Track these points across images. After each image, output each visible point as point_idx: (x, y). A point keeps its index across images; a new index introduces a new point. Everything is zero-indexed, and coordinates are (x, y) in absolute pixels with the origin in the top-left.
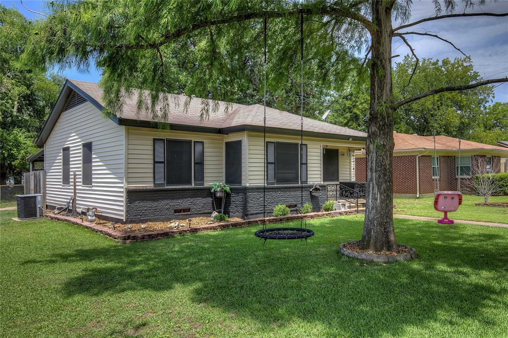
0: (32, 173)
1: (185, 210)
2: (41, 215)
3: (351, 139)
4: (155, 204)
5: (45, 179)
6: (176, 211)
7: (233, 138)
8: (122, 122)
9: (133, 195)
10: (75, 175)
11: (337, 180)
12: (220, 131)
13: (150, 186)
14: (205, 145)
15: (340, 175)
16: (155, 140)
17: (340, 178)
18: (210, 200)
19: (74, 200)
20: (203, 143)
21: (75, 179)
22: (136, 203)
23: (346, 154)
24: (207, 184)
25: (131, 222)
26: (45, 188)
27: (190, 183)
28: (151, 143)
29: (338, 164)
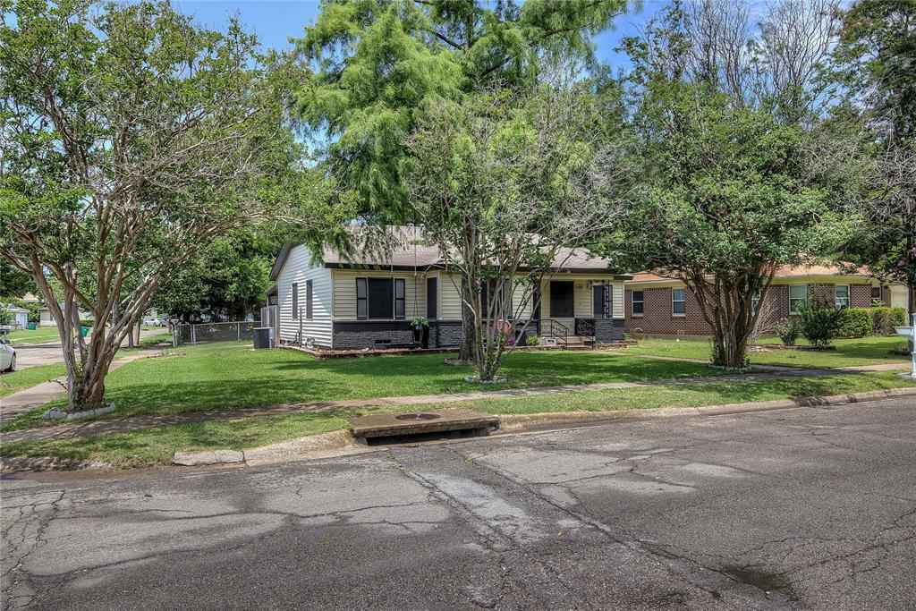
0: (268, 307)
1: (385, 342)
2: (273, 347)
3: (569, 272)
4: (357, 335)
5: (279, 314)
6: (377, 342)
7: (432, 275)
8: (328, 265)
9: (339, 327)
10: (301, 310)
11: (573, 316)
12: (420, 269)
13: (354, 319)
14: (407, 282)
15: (575, 311)
16: (357, 279)
17: (575, 314)
18: (410, 333)
19: (300, 333)
20: (404, 280)
21: (301, 313)
22: (341, 333)
23: (584, 286)
24: (408, 319)
25: (337, 349)
26: (279, 323)
27: (391, 317)
28: (355, 281)
29: (572, 298)
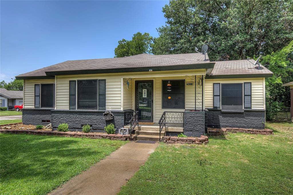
3: (151, 70)
4: (33, 116)
11: (183, 107)
13: (33, 107)
15: (186, 103)
17: (186, 106)
22: (26, 115)
29: (184, 94)
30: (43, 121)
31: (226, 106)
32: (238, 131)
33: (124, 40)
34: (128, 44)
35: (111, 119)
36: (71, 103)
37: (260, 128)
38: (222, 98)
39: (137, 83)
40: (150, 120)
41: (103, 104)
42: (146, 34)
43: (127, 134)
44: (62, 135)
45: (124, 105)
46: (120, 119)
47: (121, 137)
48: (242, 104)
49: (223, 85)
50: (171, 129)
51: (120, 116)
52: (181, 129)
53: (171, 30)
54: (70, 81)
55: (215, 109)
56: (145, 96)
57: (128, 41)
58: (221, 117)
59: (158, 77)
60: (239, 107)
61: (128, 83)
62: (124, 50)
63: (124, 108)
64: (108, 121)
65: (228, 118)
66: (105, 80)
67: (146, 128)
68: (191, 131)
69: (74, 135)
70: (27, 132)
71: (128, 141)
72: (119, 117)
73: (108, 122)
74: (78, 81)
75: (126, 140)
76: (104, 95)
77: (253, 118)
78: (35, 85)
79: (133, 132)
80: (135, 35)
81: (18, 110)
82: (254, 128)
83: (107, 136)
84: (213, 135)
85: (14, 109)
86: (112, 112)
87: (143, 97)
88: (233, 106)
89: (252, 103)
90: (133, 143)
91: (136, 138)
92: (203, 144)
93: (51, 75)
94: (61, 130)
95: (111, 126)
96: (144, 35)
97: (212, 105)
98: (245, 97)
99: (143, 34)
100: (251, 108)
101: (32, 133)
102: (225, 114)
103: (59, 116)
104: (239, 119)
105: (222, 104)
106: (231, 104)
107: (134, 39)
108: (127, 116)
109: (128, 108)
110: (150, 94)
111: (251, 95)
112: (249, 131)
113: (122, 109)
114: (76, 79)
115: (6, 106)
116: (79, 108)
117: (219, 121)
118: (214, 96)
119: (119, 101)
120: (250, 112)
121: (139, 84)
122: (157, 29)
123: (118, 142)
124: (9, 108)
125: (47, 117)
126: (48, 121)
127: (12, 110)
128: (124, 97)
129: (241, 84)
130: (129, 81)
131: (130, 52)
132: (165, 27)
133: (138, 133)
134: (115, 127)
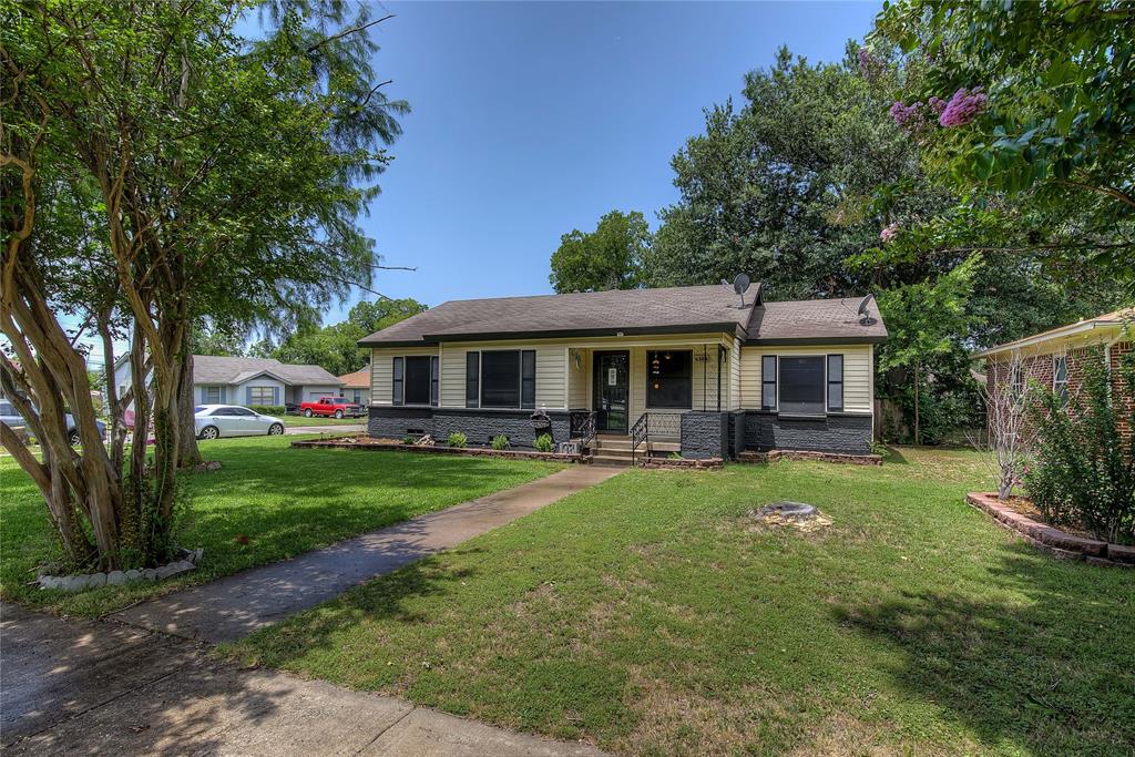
1: (418, 432)
4: (390, 422)
13: (389, 403)
17: (693, 404)
22: (375, 419)
28: (392, 361)
29: (689, 378)
30: (410, 431)
31: (789, 405)
32: (805, 458)
33: (576, 233)
34: (587, 242)
35: (545, 425)
36: (470, 395)
37: (862, 452)
38: (780, 387)
39: (598, 355)
40: (622, 430)
41: (531, 398)
42: (633, 213)
43: (575, 453)
44: (456, 452)
45: (570, 400)
46: (562, 427)
47: (564, 457)
48: (823, 401)
49: (782, 359)
50: (656, 446)
51: (562, 420)
52: (676, 447)
53: (693, 215)
54: (468, 353)
55: (765, 412)
56: (612, 381)
57: (587, 236)
58: (776, 428)
59: (639, 346)
60: (817, 406)
61: (578, 358)
62: (577, 257)
63: (569, 406)
64: (540, 429)
65: (793, 432)
66: (534, 351)
67: (613, 444)
68: (695, 449)
69: (480, 453)
70: (393, 448)
71: (577, 464)
72: (561, 423)
73: (539, 432)
74: (483, 353)
75: (573, 462)
76: (533, 379)
77: (847, 431)
78: (395, 358)
79: (585, 451)
80: (604, 218)
81: (308, 413)
82: (847, 452)
83: (539, 456)
84: (746, 462)
85: (297, 412)
86: (547, 413)
87: (610, 384)
88: (803, 405)
89: (845, 400)
90: (586, 467)
91: (591, 461)
92: (709, 470)
93: (432, 341)
94: (453, 445)
95: (545, 439)
96: (629, 217)
97: (760, 403)
98: (831, 386)
99: (626, 216)
100: (841, 409)
101: (401, 448)
102: (787, 423)
103: (448, 419)
104: (815, 433)
105: (781, 401)
106: (801, 401)
107: (601, 227)
108: (575, 419)
109: (578, 406)
110: (624, 377)
111: (842, 382)
112: (828, 456)
113: (565, 408)
114: (479, 350)
115: (282, 404)
116: (483, 404)
117: (773, 437)
118: (763, 382)
119: (561, 392)
120: (840, 419)
121: (602, 360)
122: (656, 213)
123: (559, 464)
124: (288, 410)
125: (418, 423)
126: (421, 431)
127: (295, 415)
128: (570, 384)
129: (821, 359)
130: (581, 354)
131: (591, 264)
132: (678, 206)
133: (596, 453)
134: (553, 442)
